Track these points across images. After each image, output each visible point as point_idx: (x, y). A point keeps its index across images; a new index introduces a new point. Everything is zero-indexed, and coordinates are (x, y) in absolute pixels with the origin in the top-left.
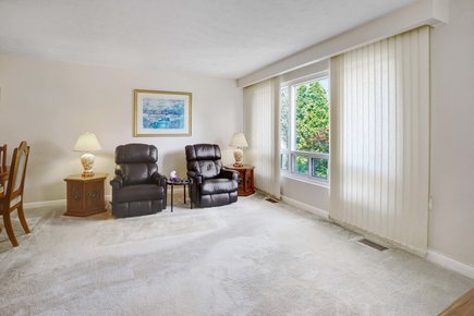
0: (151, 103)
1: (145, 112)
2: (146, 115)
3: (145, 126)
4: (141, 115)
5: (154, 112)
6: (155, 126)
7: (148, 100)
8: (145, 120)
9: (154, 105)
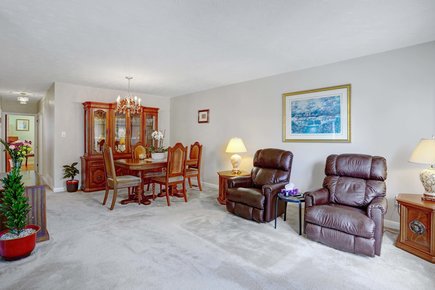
0: (299, 105)
1: (293, 116)
2: (295, 119)
3: (294, 131)
4: (289, 120)
5: (303, 115)
6: (305, 130)
7: (296, 102)
8: (293, 124)
9: (303, 108)
